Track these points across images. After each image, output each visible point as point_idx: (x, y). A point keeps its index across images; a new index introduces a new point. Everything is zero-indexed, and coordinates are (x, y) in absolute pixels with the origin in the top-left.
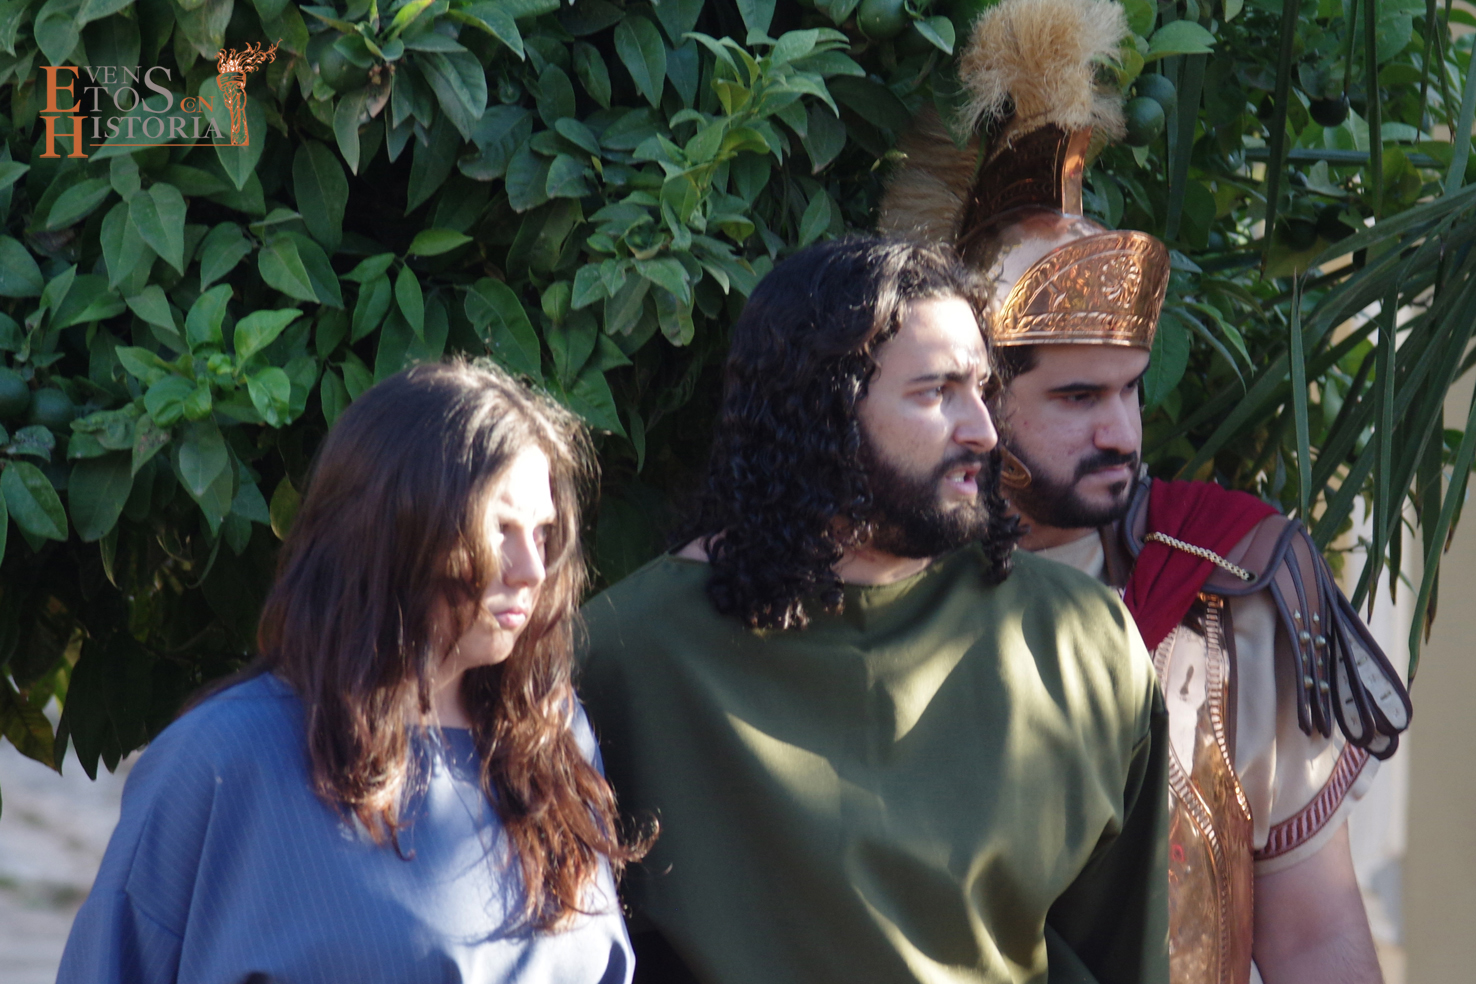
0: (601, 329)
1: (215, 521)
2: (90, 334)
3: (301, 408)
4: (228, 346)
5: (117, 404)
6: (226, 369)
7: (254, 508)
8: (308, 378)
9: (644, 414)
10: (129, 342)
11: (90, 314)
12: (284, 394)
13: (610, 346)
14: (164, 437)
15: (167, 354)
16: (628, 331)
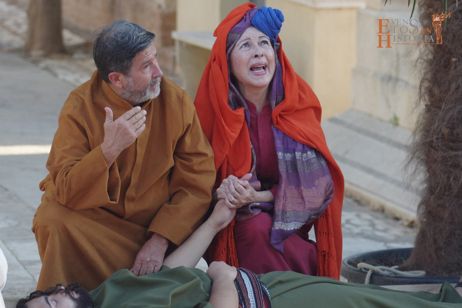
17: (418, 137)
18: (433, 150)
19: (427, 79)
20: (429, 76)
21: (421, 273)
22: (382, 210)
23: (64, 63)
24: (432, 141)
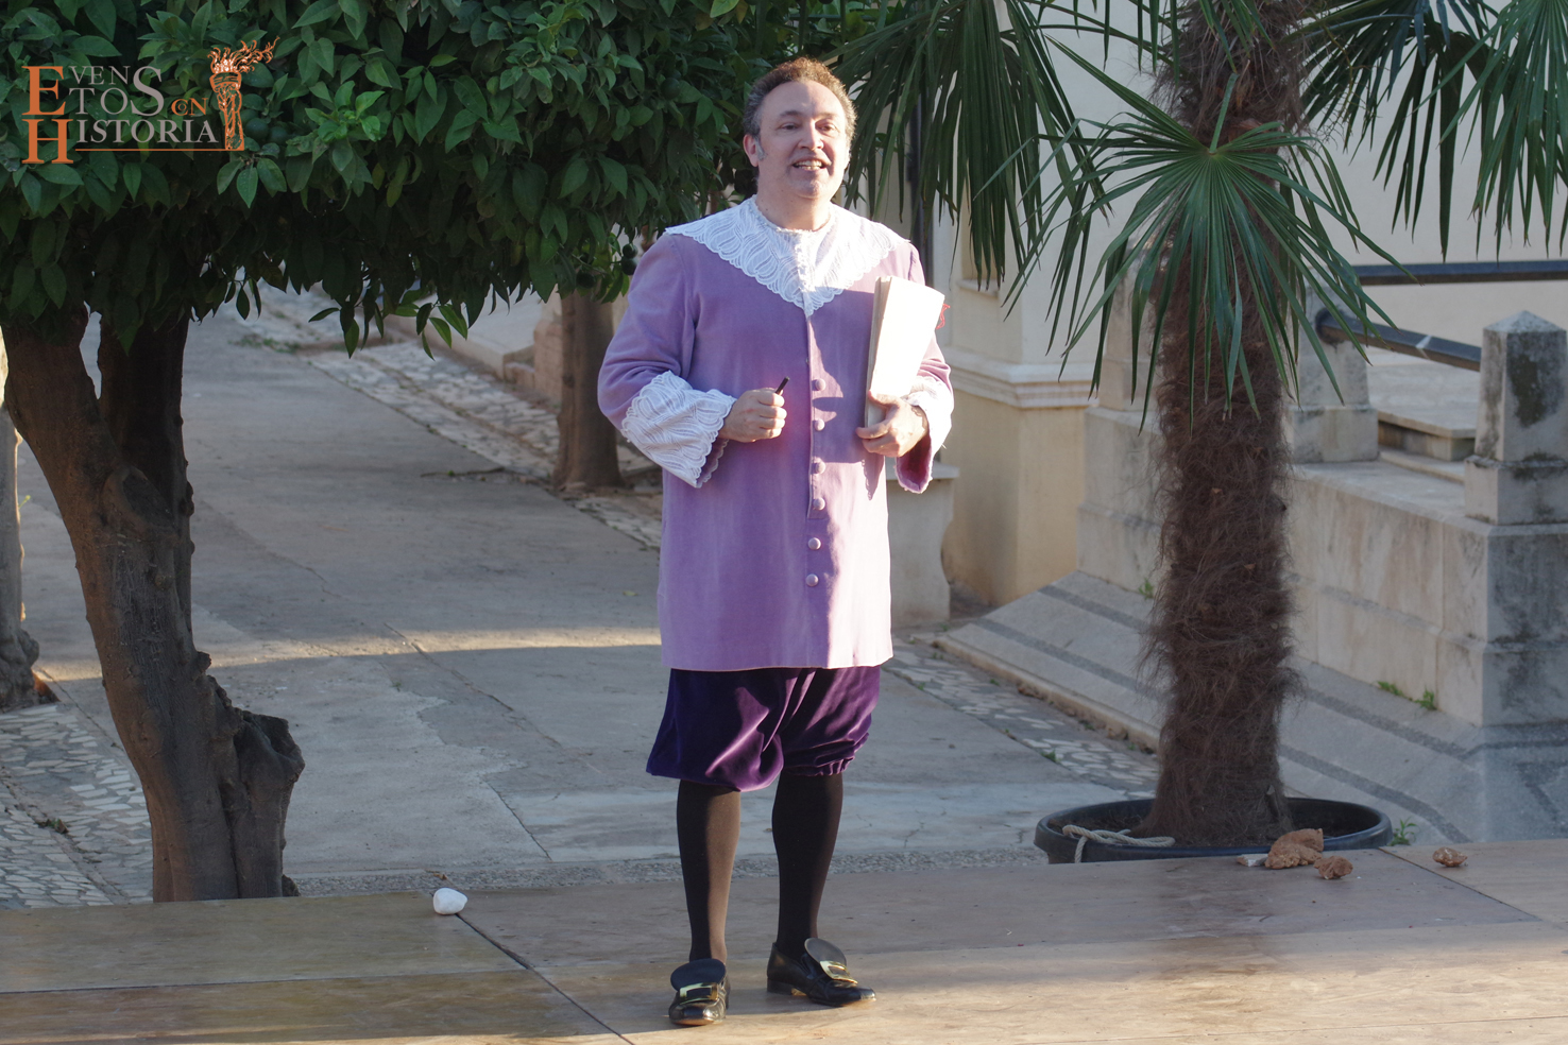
0: (512, 97)
1: (348, 182)
2: (294, 102)
3: (385, 133)
4: (353, 107)
5: (306, 134)
6: (352, 117)
7: (366, 177)
8: (387, 121)
9: (532, 133)
10: (311, 107)
11: (294, 95)
12: (378, 127)
13: (517, 104)
14: (326, 147)
15: (327, 111)
16: (524, 97)
17: (1159, 619)
18: (1184, 639)
19: (1173, 523)
20: (1175, 518)
21: (1168, 841)
22: (1125, 736)
23: (617, 501)
24: (1182, 625)
